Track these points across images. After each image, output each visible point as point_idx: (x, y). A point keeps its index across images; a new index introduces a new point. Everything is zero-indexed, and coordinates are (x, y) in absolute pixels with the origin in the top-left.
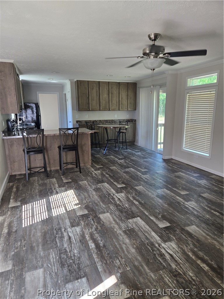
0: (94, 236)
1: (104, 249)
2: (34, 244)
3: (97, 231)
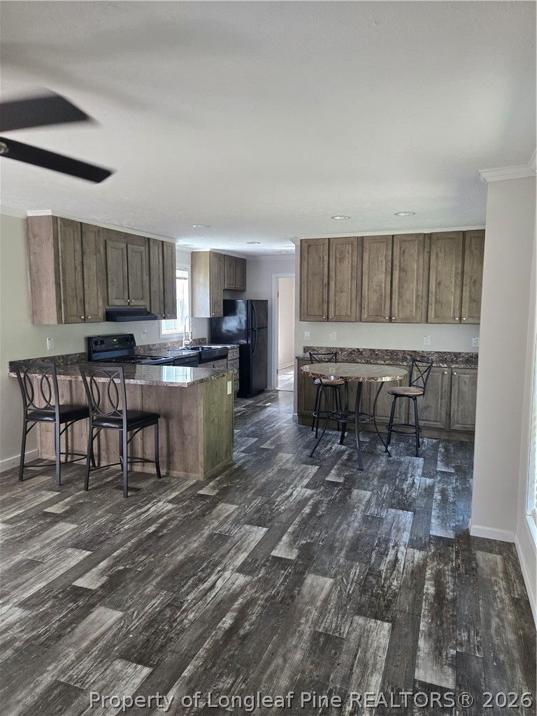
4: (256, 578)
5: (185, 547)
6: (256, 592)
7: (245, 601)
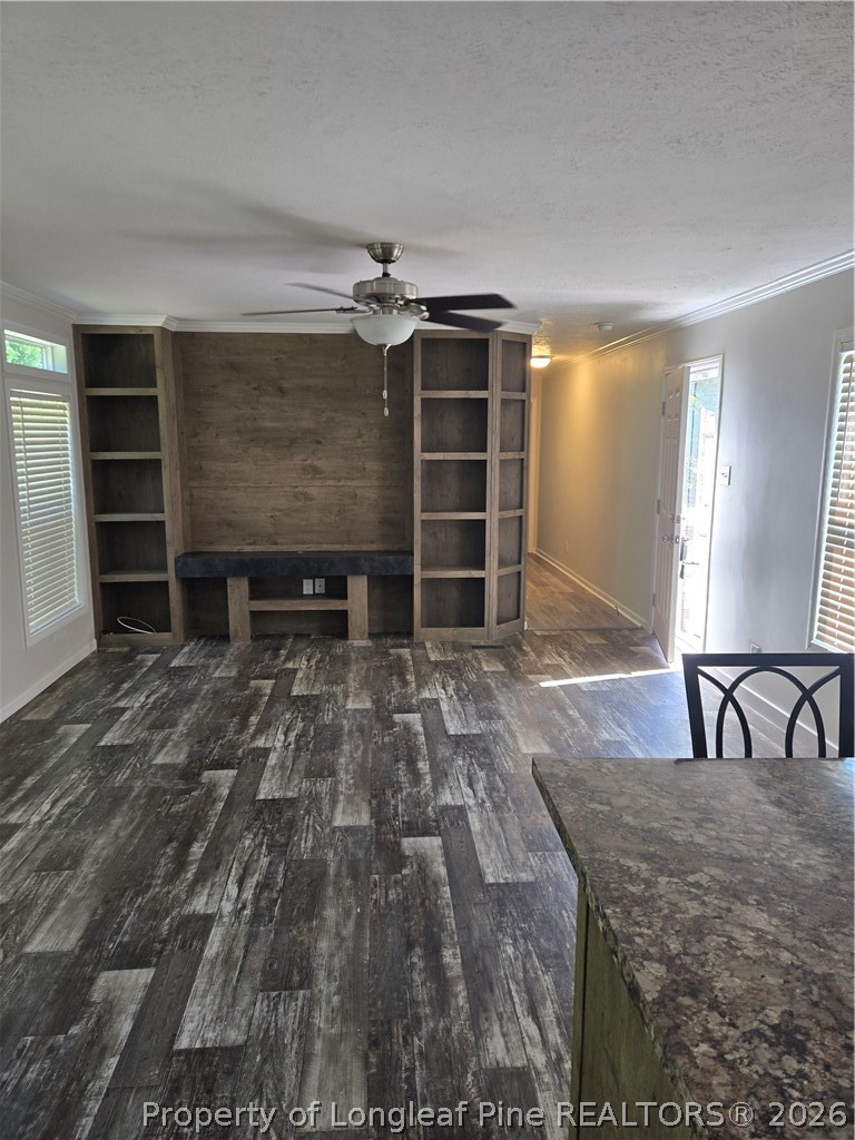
0: (434, 992)
1: (414, 935)
2: (348, 882)
3: (416, 1014)
4: (174, 914)
5: (116, 835)
6: (169, 892)
7: (183, 876)
